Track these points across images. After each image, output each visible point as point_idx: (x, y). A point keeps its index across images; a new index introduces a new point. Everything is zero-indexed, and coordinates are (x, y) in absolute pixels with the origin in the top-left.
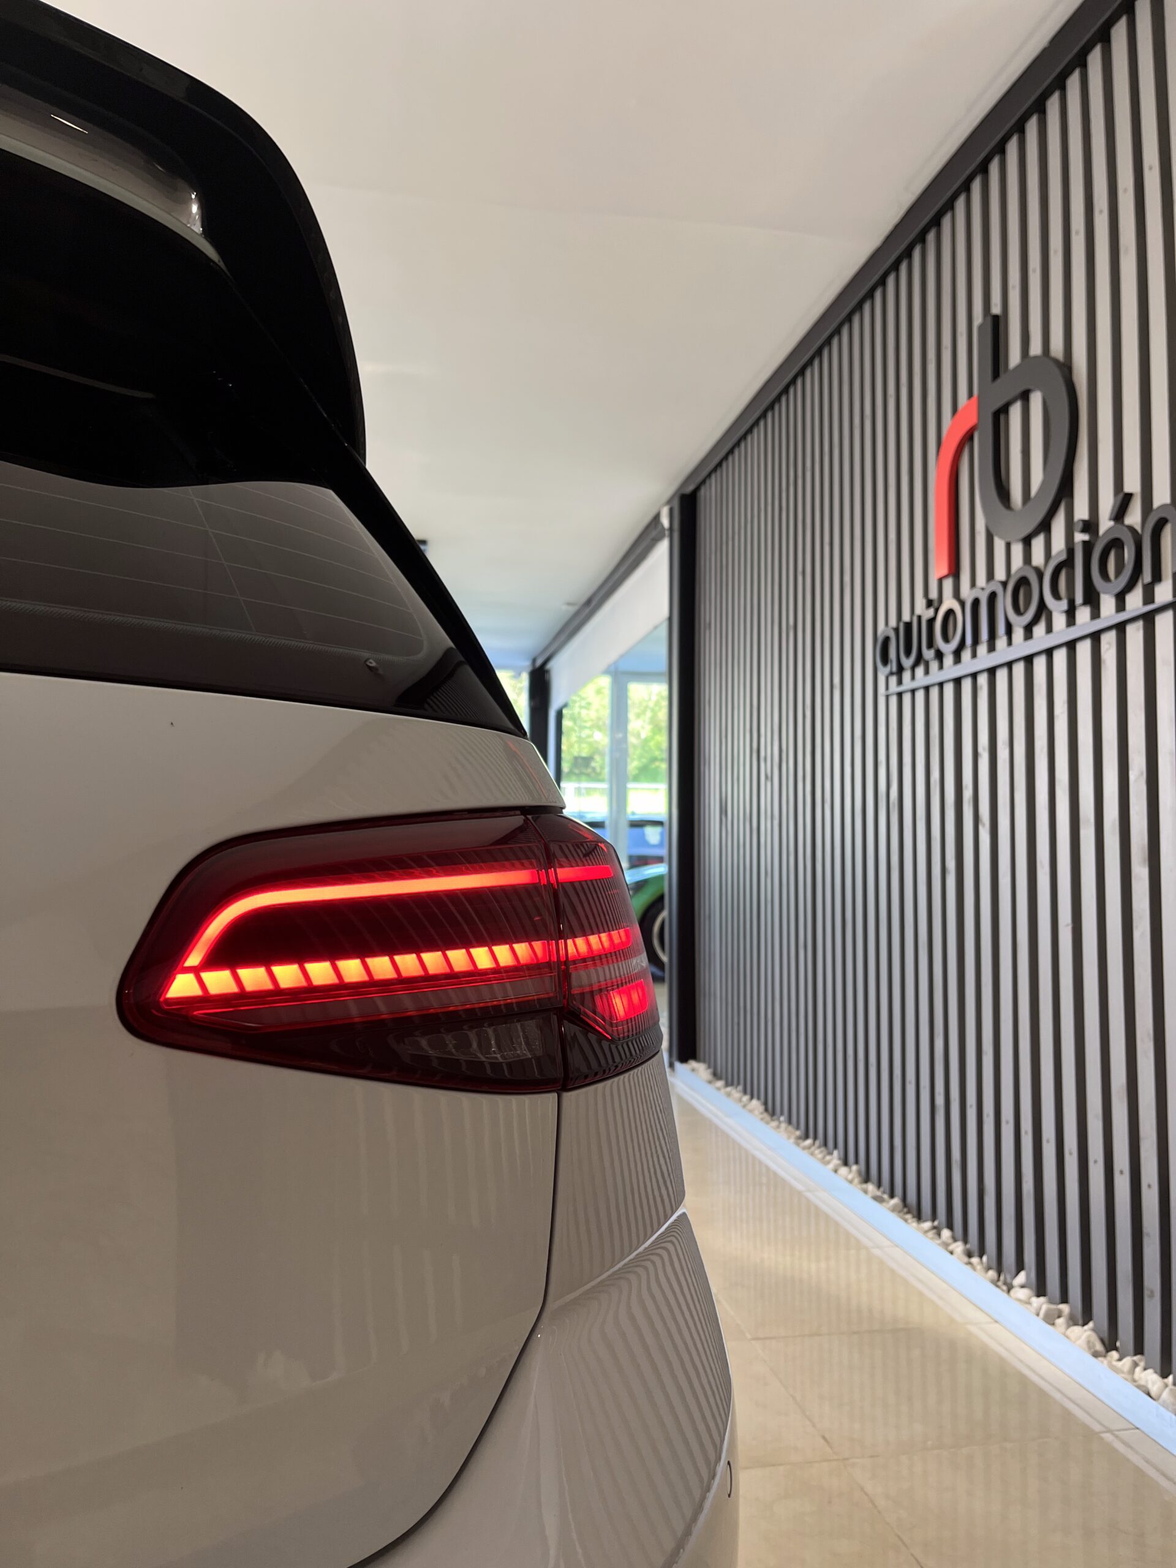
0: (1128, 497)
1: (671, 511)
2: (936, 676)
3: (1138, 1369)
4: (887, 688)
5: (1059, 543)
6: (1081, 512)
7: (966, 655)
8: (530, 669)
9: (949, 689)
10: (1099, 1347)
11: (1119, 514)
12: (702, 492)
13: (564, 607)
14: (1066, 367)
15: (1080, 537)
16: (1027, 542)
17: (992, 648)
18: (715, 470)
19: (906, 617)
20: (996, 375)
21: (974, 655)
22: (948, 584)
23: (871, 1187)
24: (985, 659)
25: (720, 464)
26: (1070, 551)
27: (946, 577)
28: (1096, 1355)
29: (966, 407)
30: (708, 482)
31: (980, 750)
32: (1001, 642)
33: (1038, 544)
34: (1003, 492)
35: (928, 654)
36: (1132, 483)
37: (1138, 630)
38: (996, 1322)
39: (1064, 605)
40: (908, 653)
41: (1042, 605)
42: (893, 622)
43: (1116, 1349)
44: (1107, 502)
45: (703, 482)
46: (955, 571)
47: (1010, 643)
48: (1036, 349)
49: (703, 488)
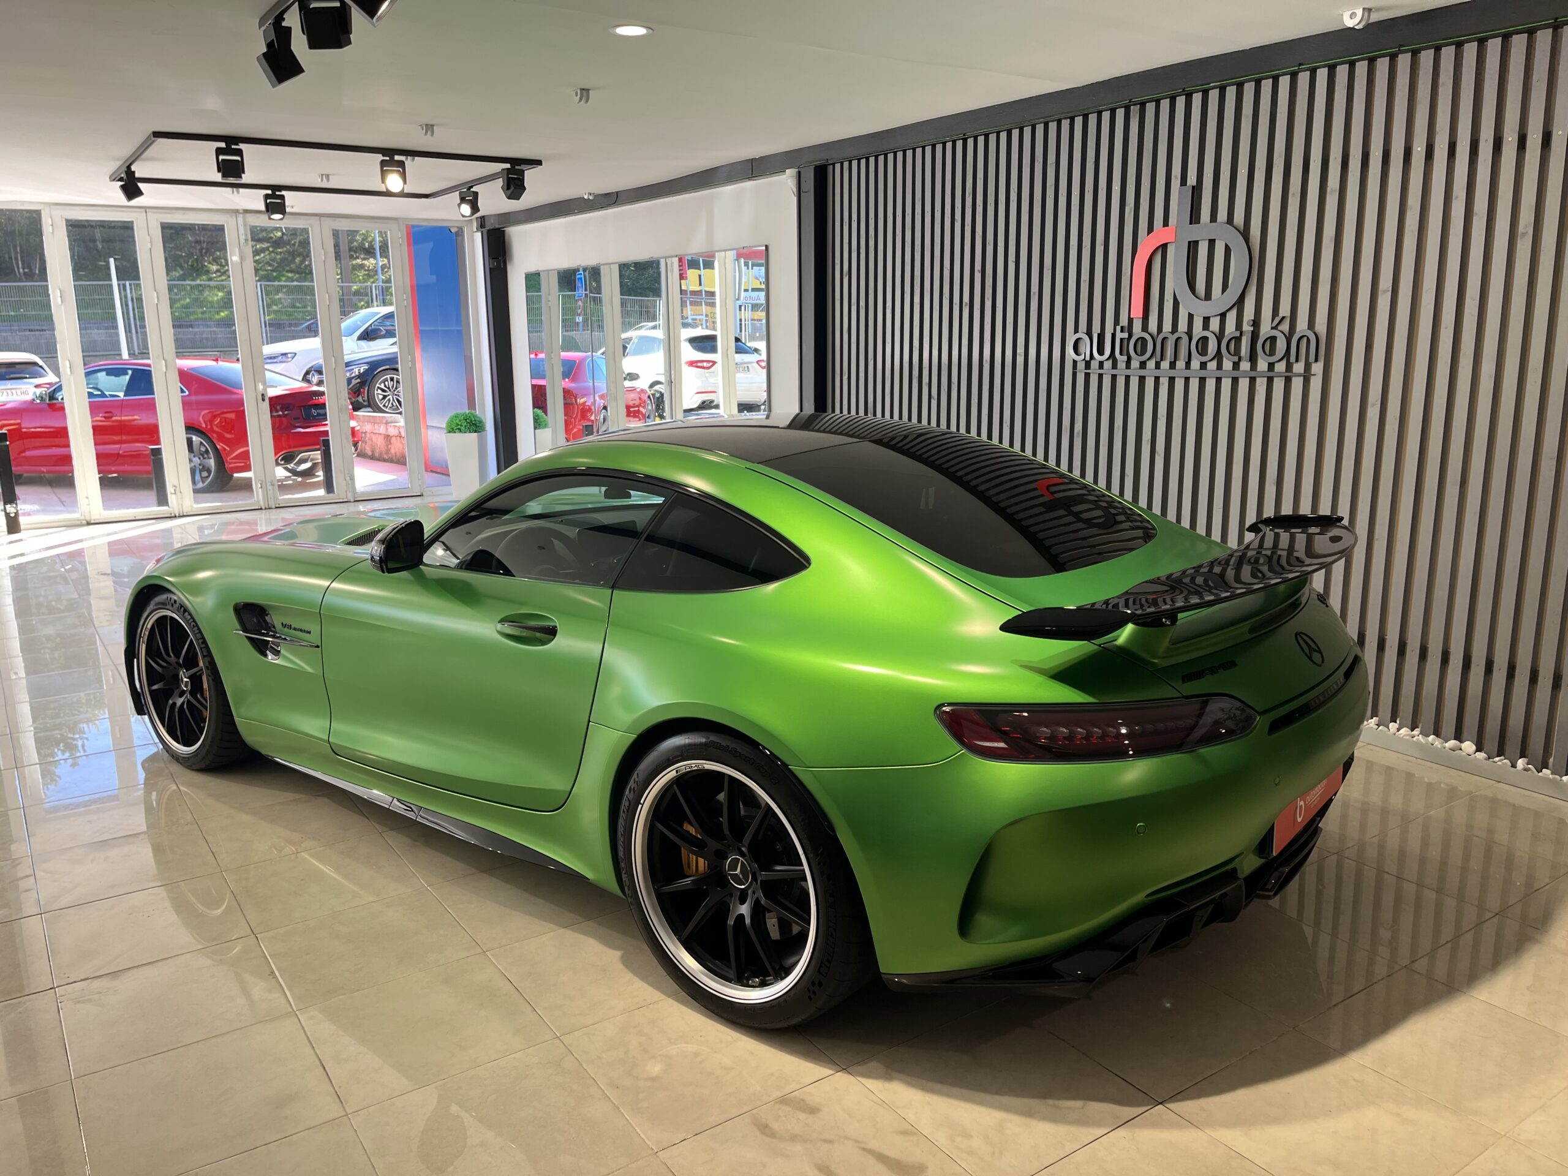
1: (799, 173)
2: (1124, 370)
6: (1249, 314)
9: (1134, 381)
11: (1277, 326)
12: (837, 168)
15: (1247, 328)
16: (1206, 320)
18: (857, 159)
20: (1192, 221)
24: (1167, 371)
25: (865, 158)
30: (846, 164)
33: (1215, 322)
34: (1192, 287)
35: (1121, 359)
36: (1285, 310)
37: (1282, 381)
45: (840, 162)
48: (1222, 215)
49: (838, 166)
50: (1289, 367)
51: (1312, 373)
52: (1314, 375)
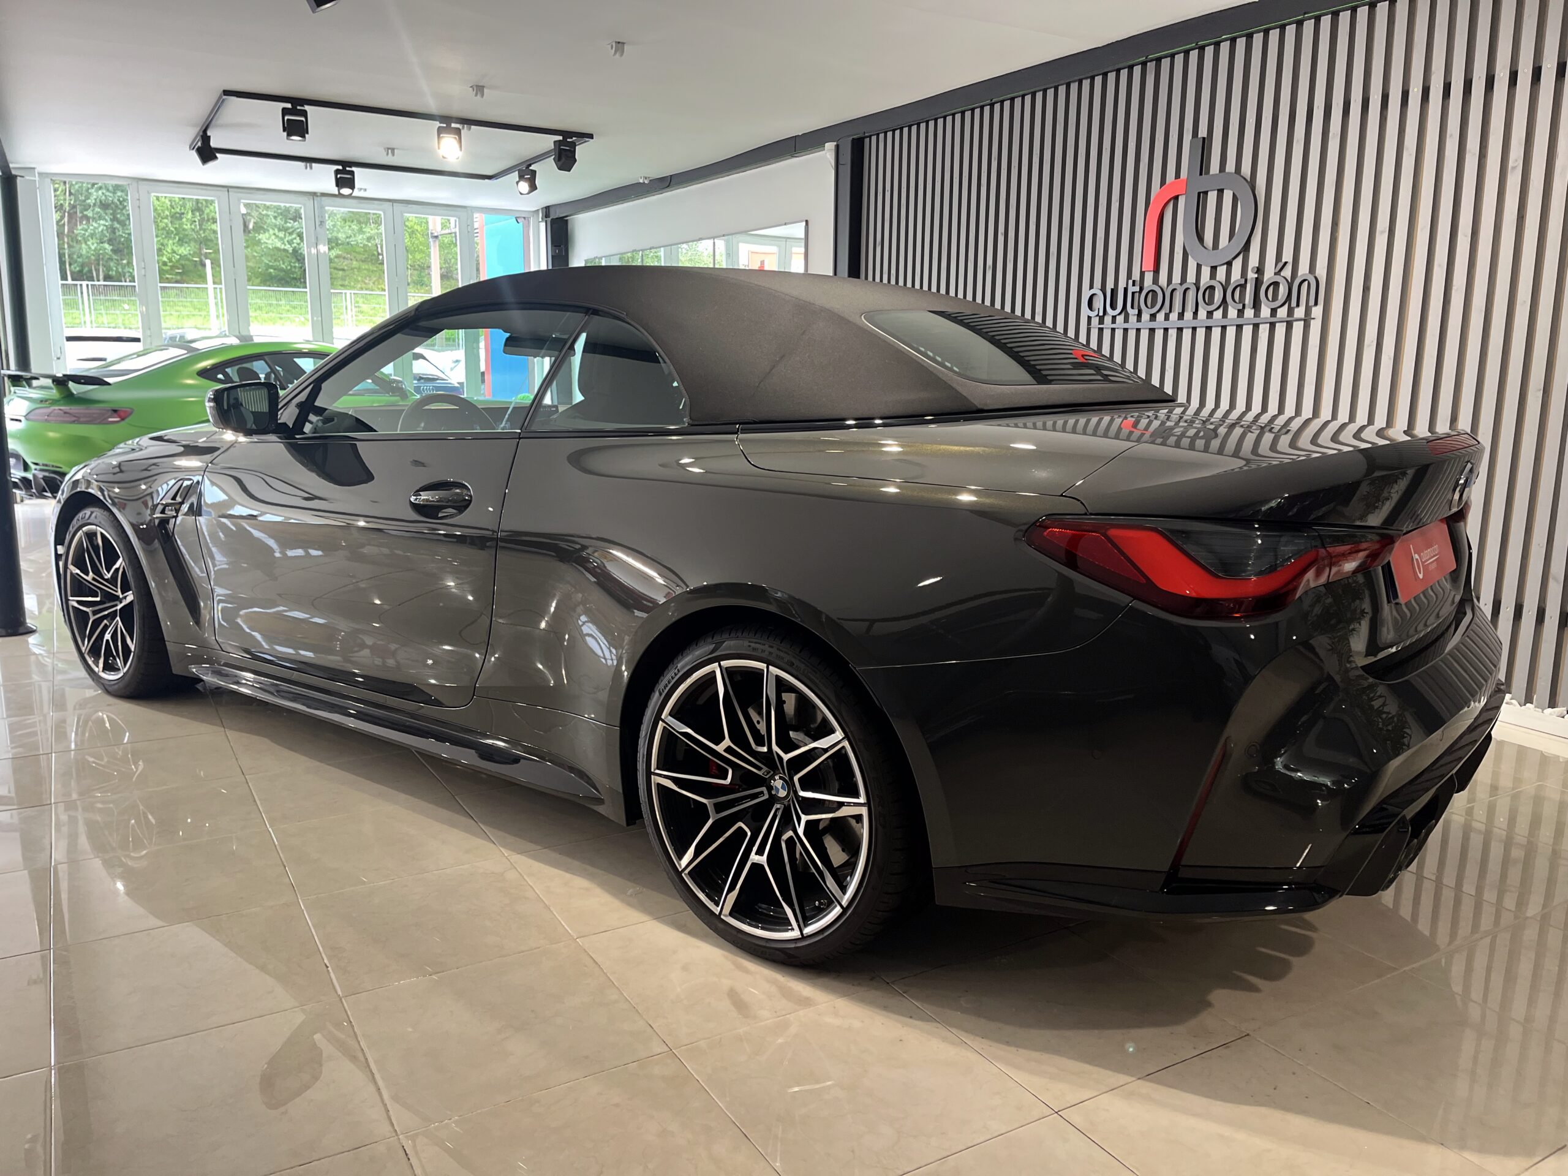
1: (837, 147)
6: (1254, 261)
9: (1144, 333)
12: (873, 140)
16: (1214, 269)
18: (893, 130)
25: (900, 129)
30: (882, 136)
33: (1222, 271)
36: (1288, 256)
37: (1283, 325)
42: (1098, 286)
45: (876, 134)
48: (1230, 167)
49: (874, 138)
52: (1314, 318)
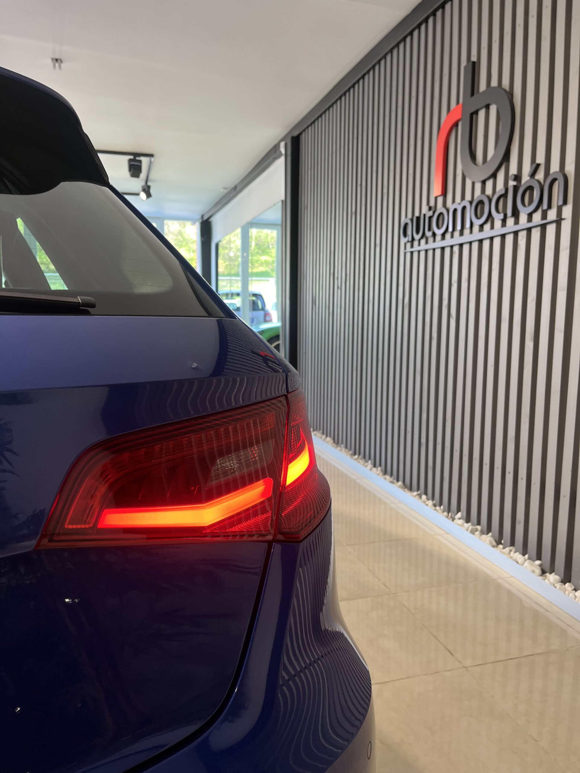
0: (538, 165)
1: (286, 145)
2: (431, 245)
3: (512, 553)
4: (405, 248)
5: (500, 186)
7: (448, 236)
8: (200, 221)
9: (438, 252)
10: (494, 543)
11: (533, 175)
12: (303, 134)
13: (222, 190)
14: (510, 94)
15: (512, 183)
16: (484, 182)
17: (461, 233)
18: (311, 124)
19: (417, 214)
20: (472, 94)
21: (452, 236)
22: (440, 200)
23: (388, 477)
24: (457, 239)
25: (314, 122)
26: (507, 190)
27: (440, 196)
28: (493, 546)
29: (454, 109)
30: (306, 131)
31: (453, 282)
32: (467, 231)
33: (489, 184)
34: (473, 156)
35: (429, 234)
36: (541, 159)
37: (538, 231)
38: (448, 534)
39: (501, 216)
40: (418, 232)
41: (490, 214)
42: (410, 215)
43: (502, 544)
44: (527, 169)
45: (304, 130)
46: (444, 193)
47: (471, 232)
48: (494, 83)
50: (544, 216)
51: (563, 217)
52: (564, 219)
